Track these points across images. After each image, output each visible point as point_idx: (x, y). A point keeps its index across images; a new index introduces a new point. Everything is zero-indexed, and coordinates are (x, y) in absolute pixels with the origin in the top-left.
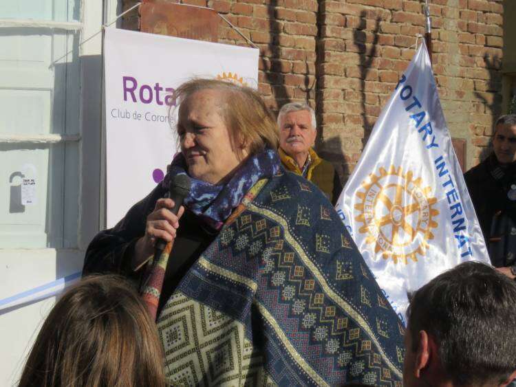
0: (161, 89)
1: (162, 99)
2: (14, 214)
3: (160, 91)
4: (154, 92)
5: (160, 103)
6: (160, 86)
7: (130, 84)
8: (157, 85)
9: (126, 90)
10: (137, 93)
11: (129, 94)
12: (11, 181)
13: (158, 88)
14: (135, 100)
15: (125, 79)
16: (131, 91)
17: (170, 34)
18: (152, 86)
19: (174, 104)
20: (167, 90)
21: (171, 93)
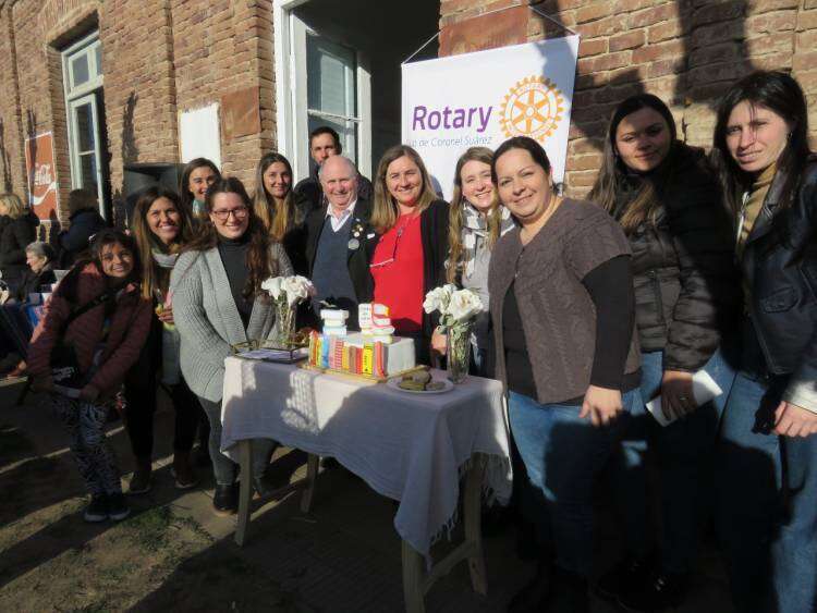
0: (450, 112)
1: (450, 122)
3: (449, 115)
4: (443, 117)
5: (447, 127)
6: (450, 109)
7: (420, 113)
8: (447, 108)
9: (416, 119)
10: (426, 121)
11: (418, 123)
13: (447, 112)
14: (423, 128)
15: (417, 109)
16: (421, 119)
17: (468, 51)
18: (442, 111)
19: (462, 125)
20: (457, 112)
21: (460, 115)
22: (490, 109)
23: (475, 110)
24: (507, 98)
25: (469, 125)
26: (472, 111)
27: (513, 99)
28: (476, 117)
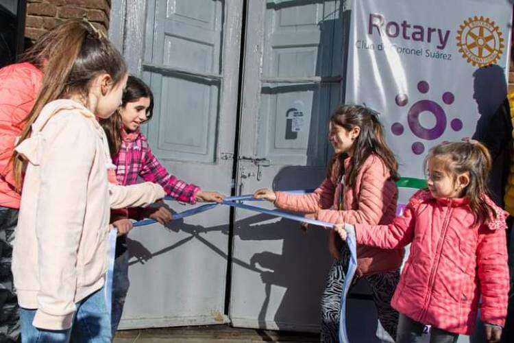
0: (409, 26)
1: (409, 34)
2: (288, 141)
3: (408, 29)
4: (401, 29)
5: (406, 38)
6: (408, 23)
7: (376, 21)
8: (405, 22)
9: (371, 25)
11: (374, 29)
12: (287, 116)
13: (405, 25)
15: (372, 16)
16: (377, 27)
18: (400, 24)
19: (422, 39)
20: (415, 27)
21: (419, 30)
22: (448, 32)
23: (434, 30)
24: (462, 27)
25: (429, 40)
26: (430, 30)
27: (467, 29)
28: (435, 35)
